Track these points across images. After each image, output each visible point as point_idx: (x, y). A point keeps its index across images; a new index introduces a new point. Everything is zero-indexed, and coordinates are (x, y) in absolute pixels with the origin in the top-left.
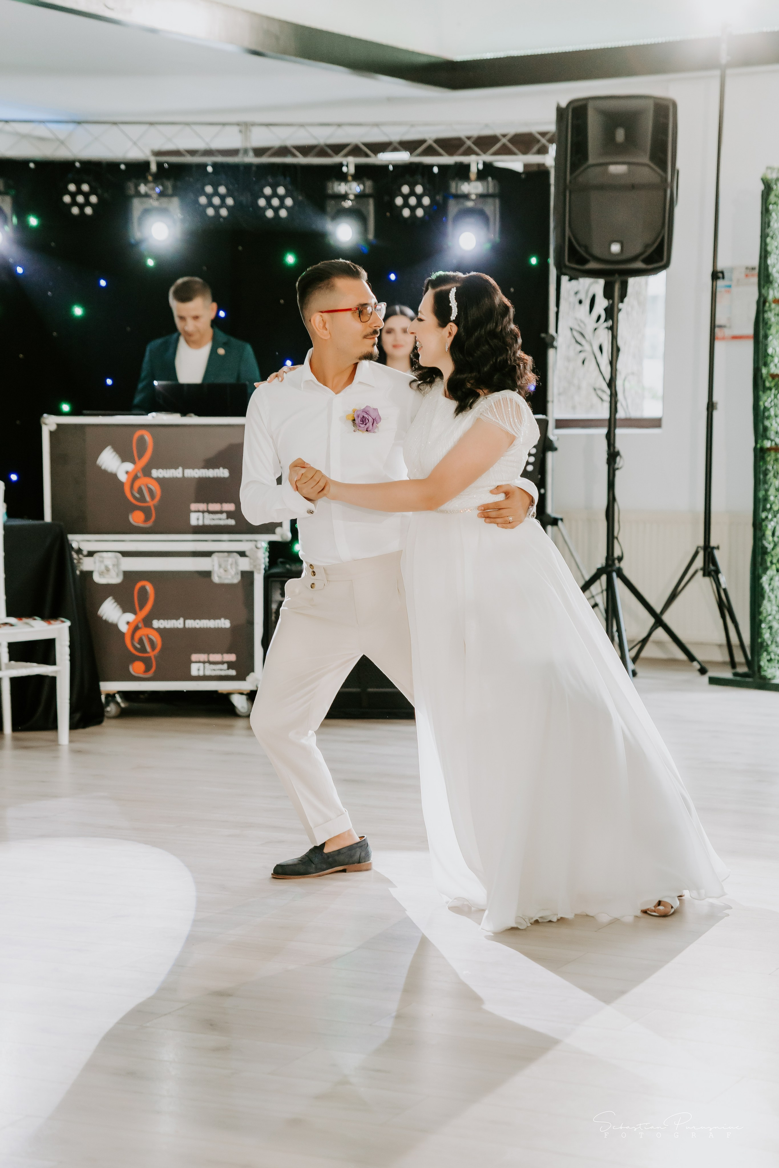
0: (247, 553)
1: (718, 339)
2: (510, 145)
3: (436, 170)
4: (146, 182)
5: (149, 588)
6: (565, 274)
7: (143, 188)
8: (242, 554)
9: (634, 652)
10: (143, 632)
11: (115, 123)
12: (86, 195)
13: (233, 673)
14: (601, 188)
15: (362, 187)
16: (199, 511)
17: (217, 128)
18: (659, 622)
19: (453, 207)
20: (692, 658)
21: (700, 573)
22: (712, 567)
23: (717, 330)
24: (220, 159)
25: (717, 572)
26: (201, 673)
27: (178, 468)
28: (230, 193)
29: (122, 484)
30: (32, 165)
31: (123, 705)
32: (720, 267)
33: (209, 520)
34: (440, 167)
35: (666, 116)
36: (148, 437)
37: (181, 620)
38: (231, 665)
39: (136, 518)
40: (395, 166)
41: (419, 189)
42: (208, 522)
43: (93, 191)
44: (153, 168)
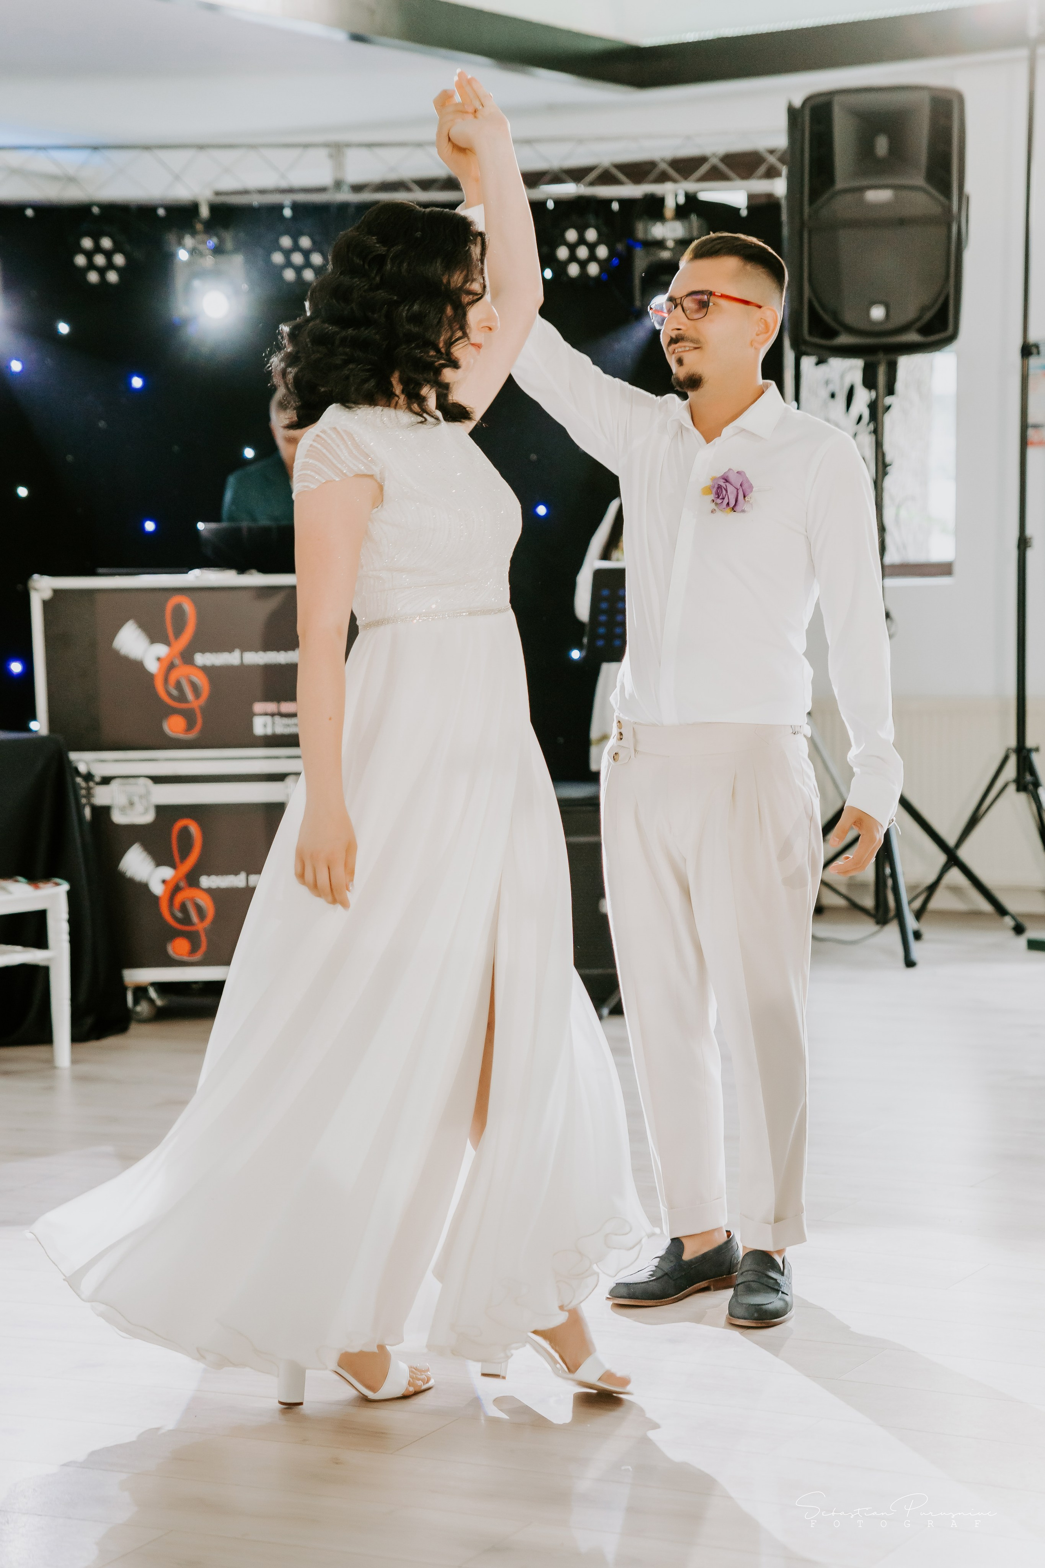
1: (1032, 443)
2: (723, 167)
3: (615, 206)
4: (194, 233)
5: (194, 829)
6: (808, 354)
7: (189, 241)
9: (917, 904)
10: (186, 894)
11: (147, 148)
12: (109, 255)
14: (855, 224)
16: (266, 714)
17: (295, 153)
18: (953, 860)
20: (1001, 911)
21: (1012, 787)
22: (1028, 778)
23: (1031, 433)
24: (301, 198)
25: (1036, 784)
27: (234, 651)
28: (317, 247)
29: (150, 676)
30: (29, 212)
31: (159, 1003)
32: (1033, 338)
33: (282, 727)
34: (622, 202)
35: (948, 116)
36: (188, 607)
37: (243, 876)
39: (174, 726)
40: (557, 202)
41: (591, 235)
42: (280, 730)
43: (117, 249)
44: (205, 212)
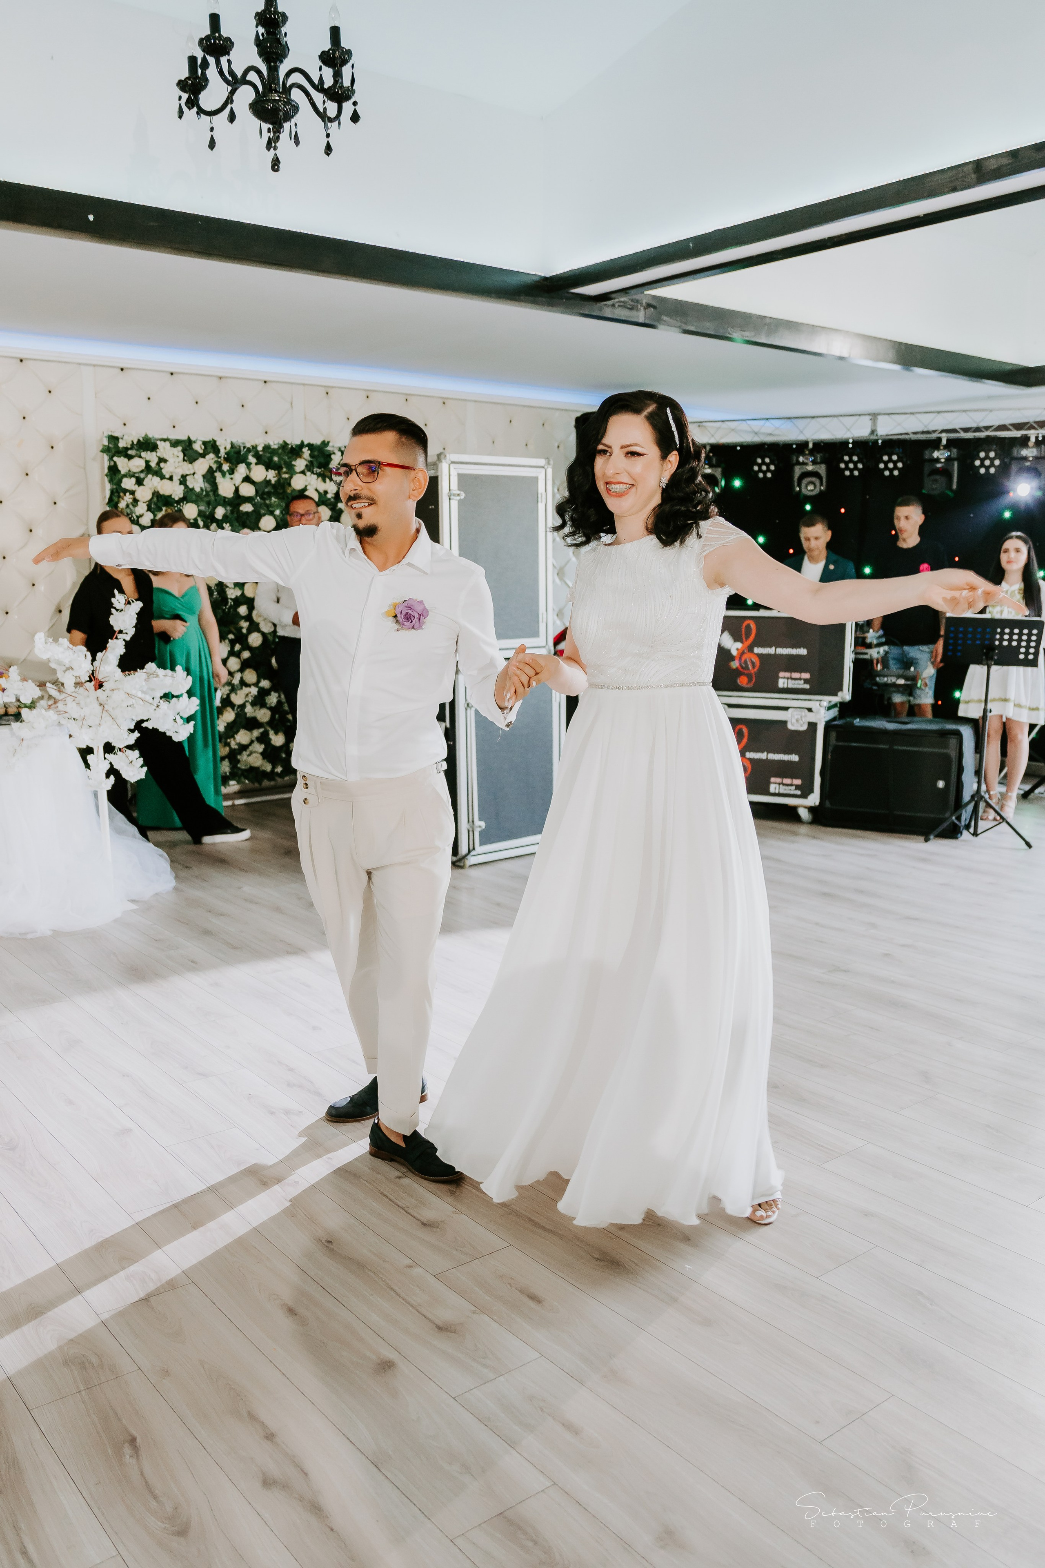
0: (813, 710)
3: (1005, 441)
4: (806, 454)
5: (745, 730)
7: (801, 459)
8: (810, 710)
11: (789, 418)
12: (768, 465)
13: (799, 792)
15: (949, 453)
16: (785, 678)
17: (857, 417)
19: (1014, 468)
26: (777, 792)
27: (772, 647)
28: (861, 461)
29: (733, 657)
33: (792, 684)
34: (1010, 439)
36: (753, 625)
37: (766, 754)
38: (797, 787)
39: (742, 681)
40: (978, 440)
41: (992, 454)
42: (790, 686)
44: (811, 446)
